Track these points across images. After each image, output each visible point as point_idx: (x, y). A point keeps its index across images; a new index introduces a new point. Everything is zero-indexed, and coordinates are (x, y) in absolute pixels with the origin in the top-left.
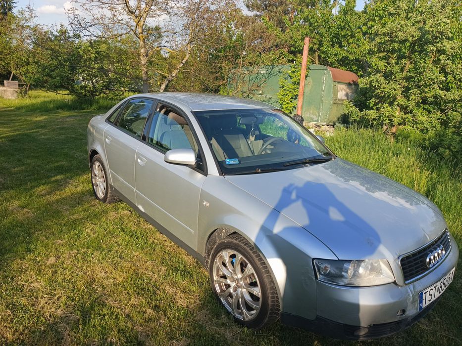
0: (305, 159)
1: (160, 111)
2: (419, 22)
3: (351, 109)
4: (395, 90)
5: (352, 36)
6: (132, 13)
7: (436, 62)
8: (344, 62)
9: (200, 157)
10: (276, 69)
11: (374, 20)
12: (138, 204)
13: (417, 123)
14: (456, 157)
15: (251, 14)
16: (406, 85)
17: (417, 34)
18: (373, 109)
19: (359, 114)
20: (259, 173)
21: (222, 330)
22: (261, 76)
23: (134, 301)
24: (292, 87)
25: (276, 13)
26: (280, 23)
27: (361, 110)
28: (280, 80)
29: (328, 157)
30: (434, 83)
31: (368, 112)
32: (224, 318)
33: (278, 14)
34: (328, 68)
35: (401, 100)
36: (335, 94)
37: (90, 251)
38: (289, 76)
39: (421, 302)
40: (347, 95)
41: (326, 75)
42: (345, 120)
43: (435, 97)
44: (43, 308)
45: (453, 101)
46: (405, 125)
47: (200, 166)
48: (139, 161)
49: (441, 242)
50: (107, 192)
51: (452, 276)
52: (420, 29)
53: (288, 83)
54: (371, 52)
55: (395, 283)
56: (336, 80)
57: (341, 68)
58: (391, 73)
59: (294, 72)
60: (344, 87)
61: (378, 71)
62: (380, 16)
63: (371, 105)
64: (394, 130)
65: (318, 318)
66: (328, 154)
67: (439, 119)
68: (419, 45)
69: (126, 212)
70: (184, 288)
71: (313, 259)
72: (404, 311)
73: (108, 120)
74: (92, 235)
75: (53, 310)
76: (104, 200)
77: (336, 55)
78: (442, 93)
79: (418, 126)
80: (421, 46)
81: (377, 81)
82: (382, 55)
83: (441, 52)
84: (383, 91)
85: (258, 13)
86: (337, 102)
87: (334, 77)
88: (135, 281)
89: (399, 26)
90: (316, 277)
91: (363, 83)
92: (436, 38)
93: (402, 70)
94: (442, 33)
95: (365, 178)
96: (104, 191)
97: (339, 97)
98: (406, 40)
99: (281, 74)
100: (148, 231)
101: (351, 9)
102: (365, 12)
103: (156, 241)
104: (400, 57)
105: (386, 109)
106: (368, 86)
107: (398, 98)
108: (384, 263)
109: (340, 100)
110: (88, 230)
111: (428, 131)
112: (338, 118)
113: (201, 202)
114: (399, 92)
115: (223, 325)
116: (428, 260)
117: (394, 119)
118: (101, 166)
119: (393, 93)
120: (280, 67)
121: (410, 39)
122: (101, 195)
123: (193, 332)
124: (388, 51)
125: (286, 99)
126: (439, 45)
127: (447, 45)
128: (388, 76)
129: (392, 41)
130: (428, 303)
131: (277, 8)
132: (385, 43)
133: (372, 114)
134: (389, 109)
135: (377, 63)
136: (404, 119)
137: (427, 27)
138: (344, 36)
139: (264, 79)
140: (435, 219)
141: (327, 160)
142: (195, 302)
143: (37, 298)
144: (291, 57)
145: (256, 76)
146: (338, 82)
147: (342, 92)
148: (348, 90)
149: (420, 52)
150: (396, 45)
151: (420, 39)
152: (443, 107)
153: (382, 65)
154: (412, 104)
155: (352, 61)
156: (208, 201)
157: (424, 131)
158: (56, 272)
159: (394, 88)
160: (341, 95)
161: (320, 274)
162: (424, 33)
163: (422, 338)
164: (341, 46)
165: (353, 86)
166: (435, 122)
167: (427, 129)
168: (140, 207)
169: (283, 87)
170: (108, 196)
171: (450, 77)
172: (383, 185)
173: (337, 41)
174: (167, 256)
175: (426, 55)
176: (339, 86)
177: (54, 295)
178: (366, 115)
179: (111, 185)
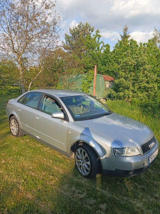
0: (103, 114)
1: (44, 97)
2: (136, 58)
3: (113, 92)
4: (129, 84)
5: (110, 62)
6: (16, 52)
7: (143, 73)
8: (107, 72)
9: (65, 115)
10: (80, 76)
11: (118, 56)
12: (36, 135)
13: (138, 97)
14: (154, 110)
15: (66, 51)
16: (133, 82)
17: (136, 62)
18: (121, 92)
19: (116, 94)
20: (88, 120)
21: (80, 180)
22: (73, 79)
23: (43, 173)
24: (88, 83)
25: (77, 51)
26: (80, 56)
27: (117, 92)
28: (82, 80)
29: (110, 113)
30: (143, 81)
31: (120, 93)
32: (80, 176)
33: (78, 52)
34: (102, 75)
35: (132, 88)
36: (105, 86)
37: (18, 157)
38: (86, 78)
39: (149, 161)
40: (110, 86)
41: (101, 78)
42: (109, 96)
43: (144, 86)
44: (7, 180)
45: (151, 88)
46: (134, 98)
47: (66, 118)
48: (37, 118)
49: (153, 140)
50: (19, 132)
51: (157, 152)
52: (136, 61)
53: (86, 81)
54: (119, 69)
55: (140, 154)
56: (105, 80)
57: (106, 74)
58: (127, 77)
59: (87, 77)
60: (108, 82)
61: (122, 77)
62: (120, 54)
63: (121, 90)
64: (130, 100)
65: (116, 170)
66: (110, 111)
67: (146, 95)
68: (137, 67)
69: (28, 140)
70: (61, 167)
71: (113, 148)
72: (144, 164)
73: (18, 101)
74: (16, 151)
75: (12, 180)
76: (17, 136)
77: (104, 69)
78: (146, 85)
79: (139, 98)
80: (138, 67)
81: (122, 81)
82: (123, 70)
83: (145, 69)
84: (125, 85)
85: (69, 51)
86: (106, 89)
87: (104, 79)
88: (41, 166)
89: (129, 60)
90: (115, 155)
91: (117, 81)
92: (143, 64)
93: (131, 76)
94: (145, 62)
95: (121, 119)
96: (17, 132)
97: (107, 87)
98: (132, 65)
99: (82, 78)
100: (40, 147)
101: (109, 51)
102: (114, 52)
103: (45, 151)
104: (130, 71)
105: (126, 91)
106: (119, 83)
107: (131, 87)
108: (136, 148)
109: (107, 88)
110: (14, 149)
111: (143, 100)
112: (107, 96)
113: (68, 132)
114: (131, 85)
115: (80, 178)
116: (150, 146)
117: (130, 96)
118: (15, 121)
119: (129, 85)
120: (81, 75)
121: (133, 64)
122: (15, 134)
123: (69, 182)
124: (125, 69)
125: (85, 88)
126: (144, 67)
127: (147, 67)
128: (126, 78)
129: (127, 65)
130: (151, 161)
131: (77, 49)
132: (124, 66)
133: (121, 94)
134: (128, 92)
135: (121, 73)
136: (134, 95)
137: (139, 60)
138: (107, 62)
139: (75, 80)
140: (150, 133)
141: (110, 114)
142: (67, 172)
143: (3, 176)
144: (85, 70)
145: (71, 79)
146: (106, 81)
147: (108, 85)
148: (110, 84)
149: (138, 69)
150: (128, 67)
151: (137, 65)
152: (147, 90)
153: (123, 74)
154: (136, 90)
155: (110, 71)
156: (70, 131)
157: (141, 100)
158: (7, 166)
159: (129, 83)
160: (107, 86)
161: (116, 153)
162: (138, 62)
163: (150, 175)
164: (105, 66)
165: (112, 82)
166: (145, 96)
167: (142, 99)
168: (38, 137)
169: (83, 83)
170: (19, 134)
171: (149, 79)
172: (129, 121)
173: (104, 64)
174: (51, 156)
175: (140, 70)
176: (107, 82)
177: (10, 174)
178: (119, 94)
179: (21, 129)
